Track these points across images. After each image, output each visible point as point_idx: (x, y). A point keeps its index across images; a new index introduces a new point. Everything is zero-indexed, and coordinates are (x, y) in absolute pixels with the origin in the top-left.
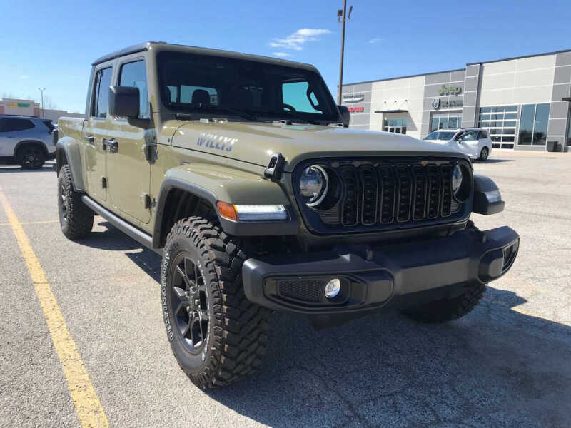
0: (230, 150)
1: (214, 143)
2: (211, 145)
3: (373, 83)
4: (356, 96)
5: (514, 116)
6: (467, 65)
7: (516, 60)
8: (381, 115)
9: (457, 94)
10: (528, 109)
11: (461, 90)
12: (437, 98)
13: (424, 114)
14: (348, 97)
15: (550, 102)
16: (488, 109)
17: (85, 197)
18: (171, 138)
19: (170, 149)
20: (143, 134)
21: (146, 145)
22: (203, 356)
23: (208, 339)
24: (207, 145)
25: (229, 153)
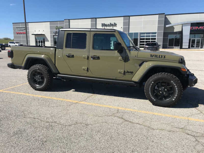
0: (165, 58)
1: (158, 56)
2: (157, 57)
3: (29, 23)
4: (22, 28)
6: (65, 20)
7: (80, 20)
8: (34, 35)
12: (55, 30)
13: (51, 36)
14: (18, 28)
17: (58, 75)
18: (137, 56)
19: (136, 58)
20: (119, 55)
21: (121, 57)
22: (173, 100)
23: (176, 95)
24: (155, 57)
25: (164, 59)
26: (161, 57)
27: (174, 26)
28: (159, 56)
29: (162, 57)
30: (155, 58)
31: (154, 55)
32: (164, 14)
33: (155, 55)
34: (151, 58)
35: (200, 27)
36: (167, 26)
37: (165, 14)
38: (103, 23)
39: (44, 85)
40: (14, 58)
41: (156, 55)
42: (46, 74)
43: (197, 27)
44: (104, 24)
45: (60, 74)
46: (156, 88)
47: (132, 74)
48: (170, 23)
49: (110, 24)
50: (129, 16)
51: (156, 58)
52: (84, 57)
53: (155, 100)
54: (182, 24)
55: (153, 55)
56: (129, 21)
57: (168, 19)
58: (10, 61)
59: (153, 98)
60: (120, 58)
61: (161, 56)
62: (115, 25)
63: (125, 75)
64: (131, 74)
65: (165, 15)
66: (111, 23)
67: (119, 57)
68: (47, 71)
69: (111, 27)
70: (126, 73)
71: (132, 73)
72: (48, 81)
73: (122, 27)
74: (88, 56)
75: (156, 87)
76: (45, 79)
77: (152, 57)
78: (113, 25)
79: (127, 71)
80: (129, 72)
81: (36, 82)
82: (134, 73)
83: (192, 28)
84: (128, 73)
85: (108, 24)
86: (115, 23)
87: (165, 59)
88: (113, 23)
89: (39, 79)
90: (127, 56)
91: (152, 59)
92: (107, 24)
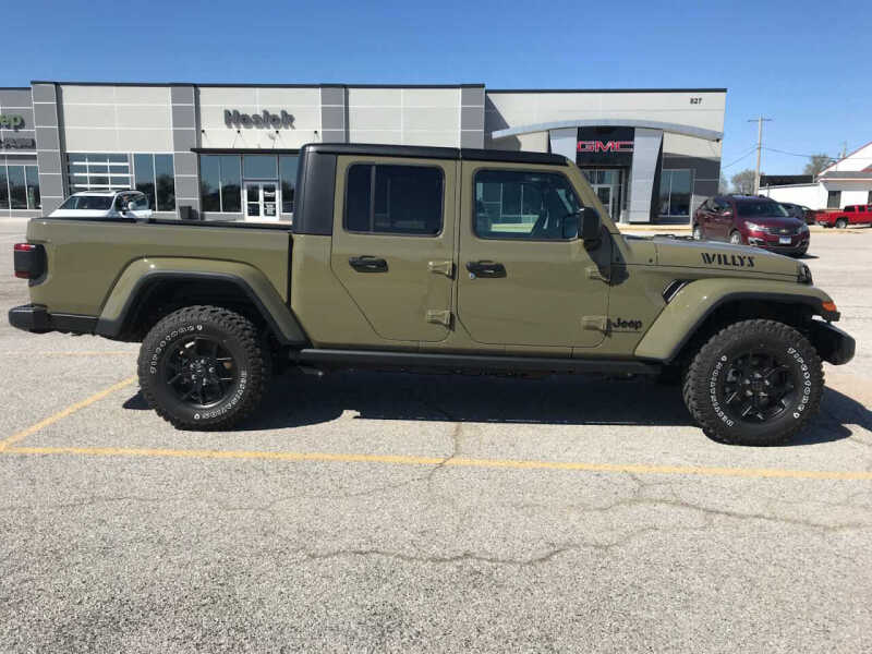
0: (752, 265)
1: (729, 260)
2: (726, 263)
5: (125, 170)
6: (33, 83)
9: (16, 128)
10: (142, 160)
11: (22, 121)
15: (172, 152)
16: (81, 157)
17: (304, 350)
18: (654, 259)
19: (654, 269)
20: (586, 256)
21: (596, 266)
22: (796, 415)
23: (805, 399)
24: (720, 262)
25: (750, 268)
26: (738, 261)
27: (519, 137)
28: (733, 257)
29: (742, 264)
30: (720, 267)
31: (714, 256)
32: (483, 86)
33: (719, 256)
34: (709, 265)
35: (609, 144)
36: (496, 135)
37: (487, 88)
38: (231, 107)
39: (234, 401)
40: (49, 276)
41: (722, 254)
42: (250, 348)
43: (600, 144)
44: (236, 112)
45: (311, 347)
46: (730, 377)
47: (637, 328)
48: (505, 126)
49: (261, 115)
50: (345, 87)
51: (723, 266)
52: (434, 267)
53: (730, 423)
54: (548, 131)
55: (711, 256)
56: (347, 109)
57: (495, 108)
58: (22, 293)
59: (725, 418)
60: (592, 269)
61: (739, 257)
62: (287, 120)
63: (610, 336)
64: (632, 329)
65: (486, 92)
66: (266, 113)
67: (584, 264)
68: (251, 337)
69: (269, 128)
70: (614, 329)
71: (636, 325)
72: (259, 384)
73: (320, 131)
74: (453, 265)
75: (730, 375)
76: (244, 374)
77: (710, 262)
78: (278, 119)
79: (619, 320)
80: (624, 324)
81: (186, 392)
82: (645, 326)
83: (583, 146)
84: (620, 329)
85: (256, 116)
86: (284, 113)
87: (753, 269)
88: (275, 110)
89: (208, 375)
90: (618, 259)
91: (711, 272)
92: (251, 116)
